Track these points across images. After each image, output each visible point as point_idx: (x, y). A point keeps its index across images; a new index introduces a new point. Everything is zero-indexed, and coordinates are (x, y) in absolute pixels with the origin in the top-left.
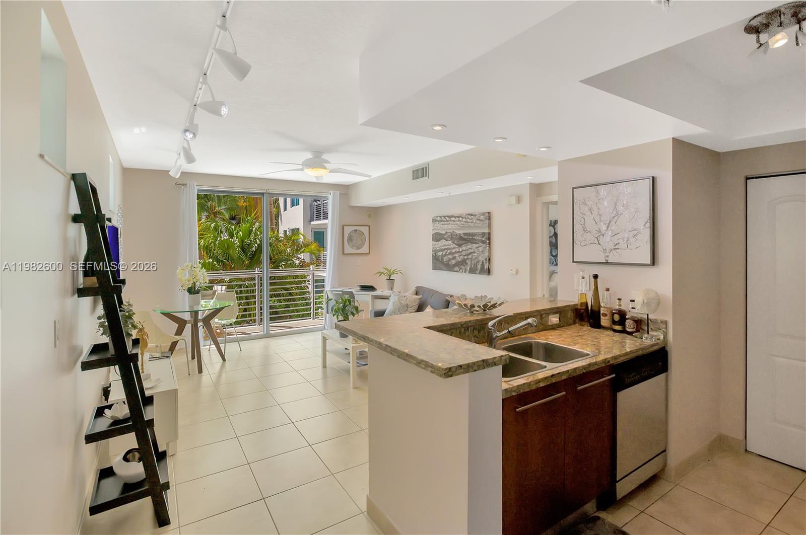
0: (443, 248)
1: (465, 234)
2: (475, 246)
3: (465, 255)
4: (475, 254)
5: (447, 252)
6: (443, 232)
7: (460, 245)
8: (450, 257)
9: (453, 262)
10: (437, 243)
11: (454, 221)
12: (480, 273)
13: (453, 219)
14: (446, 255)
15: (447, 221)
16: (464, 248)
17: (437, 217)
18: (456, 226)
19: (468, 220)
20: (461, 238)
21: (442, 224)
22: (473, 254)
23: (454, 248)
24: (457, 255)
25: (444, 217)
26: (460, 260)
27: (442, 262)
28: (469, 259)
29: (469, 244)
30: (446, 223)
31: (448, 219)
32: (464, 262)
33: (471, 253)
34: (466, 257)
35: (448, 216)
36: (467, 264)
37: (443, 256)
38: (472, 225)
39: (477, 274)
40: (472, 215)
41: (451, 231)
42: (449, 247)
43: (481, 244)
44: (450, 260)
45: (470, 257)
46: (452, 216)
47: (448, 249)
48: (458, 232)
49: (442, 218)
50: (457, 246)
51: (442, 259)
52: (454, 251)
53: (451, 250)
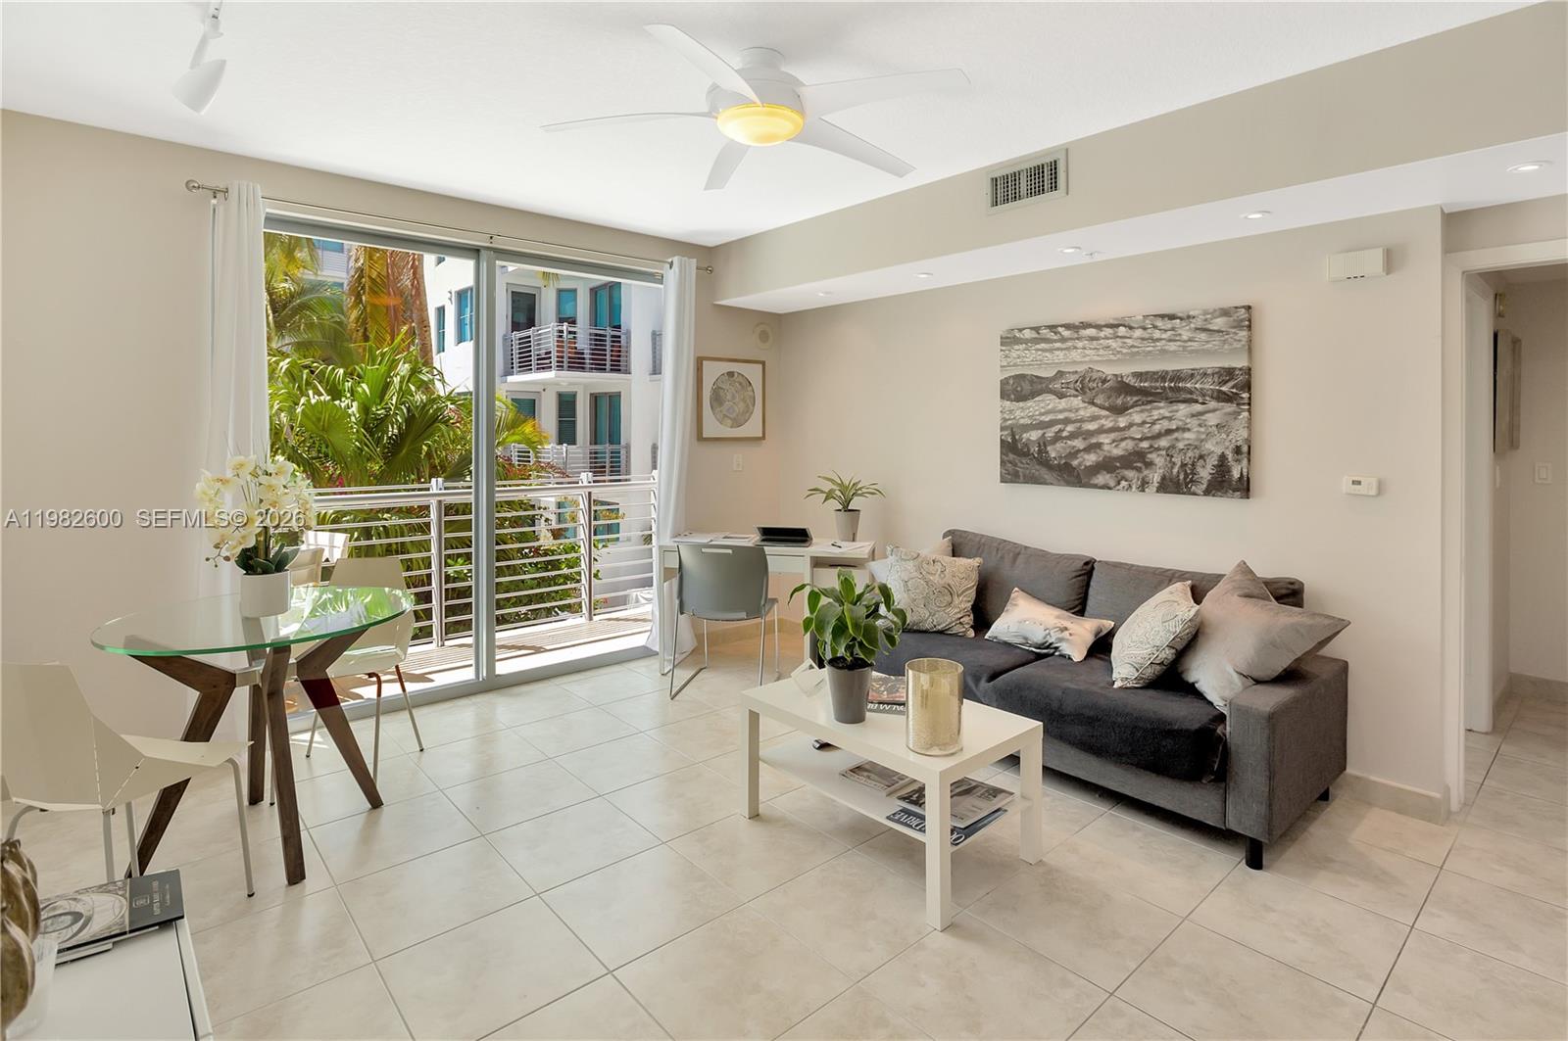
0: (1047, 418)
1: (1139, 375)
2: (1183, 410)
3: (1141, 440)
4: (1187, 435)
5: (1061, 431)
6: (1049, 373)
7: (1120, 411)
8: (1079, 444)
9: (1091, 459)
10: (1021, 404)
11: (1092, 339)
12: (1207, 492)
13: (1091, 332)
14: (1057, 438)
15: (1063, 340)
16: (1137, 418)
17: (1020, 330)
18: (1101, 352)
19: (1157, 334)
20: (1123, 387)
21: (1043, 350)
22: (1176, 435)
23: (1094, 418)
24: (1105, 439)
25: (1052, 328)
26: (1117, 452)
27: (1043, 461)
28: (1158, 449)
29: (1162, 404)
30: (1058, 345)
31: (1066, 333)
32: (1137, 459)
33: (1169, 432)
34: (1145, 445)
35: (1067, 327)
36: (1149, 465)
37: (1043, 444)
38: (1172, 347)
39: (1195, 494)
40: (1172, 317)
41: (1081, 368)
42: (1072, 415)
43: (1213, 404)
44: (1075, 454)
45: (1164, 443)
46: (1086, 325)
47: (1067, 421)
48: (1109, 371)
49: (1044, 331)
50: (1105, 413)
51: (1042, 450)
52: (1092, 426)
53: (1079, 424)
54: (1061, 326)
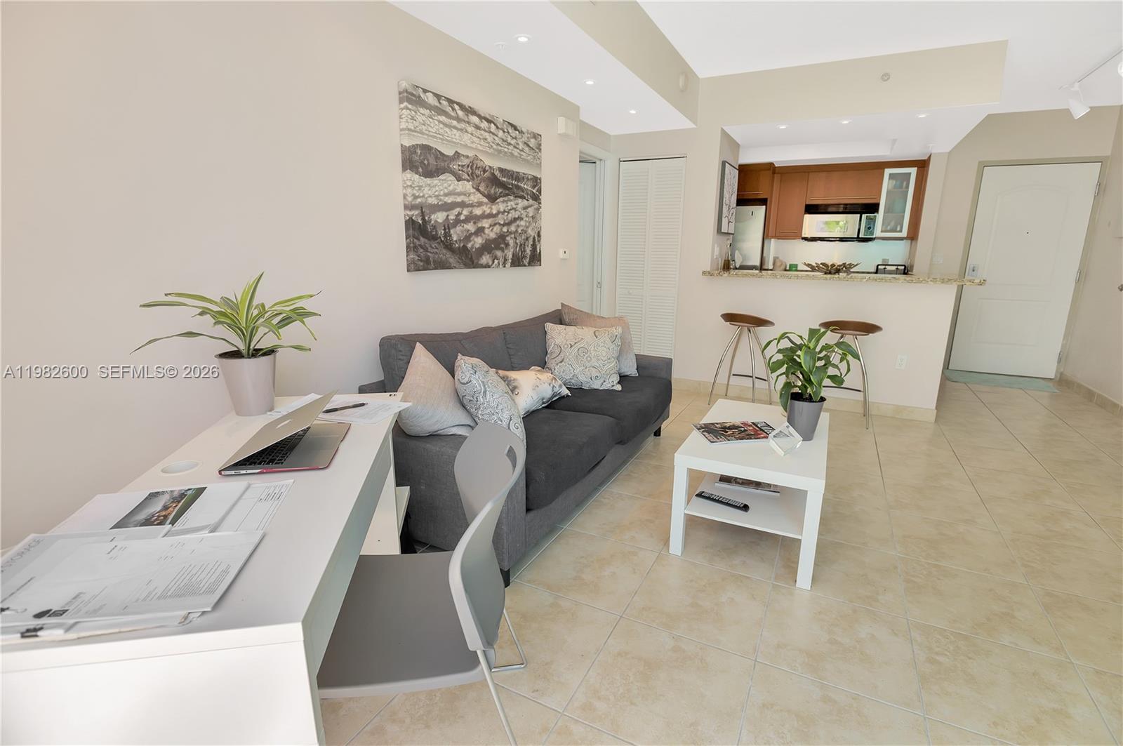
0: (449, 200)
1: (501, 170)
2: (522, 203)
3: (504, 225)
4: (522, 223)
5: (459, 214)
6: (449, 152)
7: (492, 199)
8: (471, 227)
9: (478, 241)
10: (428, 181)
11: (478, 128)
12: (530, 264)
13: (475, 119)
14: (458, 221)
15: (458, 119)
16: (502, 207)
17: (425, 91)
18: (482, 143)
19: (509, 140)
20: (494, 181)
21: (445, 125)
22: (518, 222)
23: (480, 204)
24: (485, 223)
25: (451, 102)
26: (493, 235)
27: (449, 246)
28: (511, 233)
29: (512, 198)
30: (455, 123)
31: (461, 113)
32: (500, 241)
33: (515, 220)
34: (505, 229)
35: (462, 107)
36: (507, 245)
37: (448, 226)
38: (516, 152)
39: (525, 266)
40: (516, 129)
41: (471, 154)
42: (466, 199)
43: (531, 202)
44: (468, 238)
45: (513, 228)
46: (474, 113)
47: (463, 205)
48: (488, 162)
49: (445, 103)
50: (485, 200)
51: (447, 235)
52: (478, 212)
53: (471, 209)
54: (458, 104)
